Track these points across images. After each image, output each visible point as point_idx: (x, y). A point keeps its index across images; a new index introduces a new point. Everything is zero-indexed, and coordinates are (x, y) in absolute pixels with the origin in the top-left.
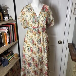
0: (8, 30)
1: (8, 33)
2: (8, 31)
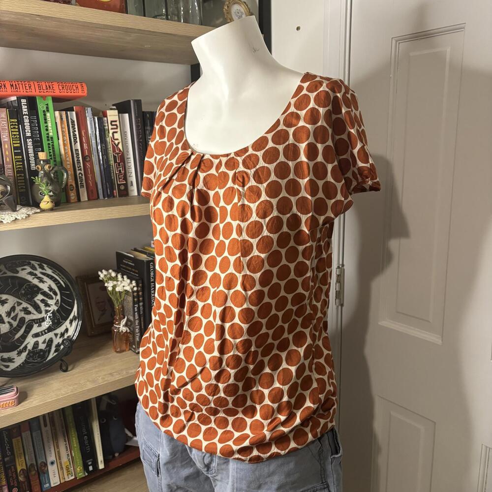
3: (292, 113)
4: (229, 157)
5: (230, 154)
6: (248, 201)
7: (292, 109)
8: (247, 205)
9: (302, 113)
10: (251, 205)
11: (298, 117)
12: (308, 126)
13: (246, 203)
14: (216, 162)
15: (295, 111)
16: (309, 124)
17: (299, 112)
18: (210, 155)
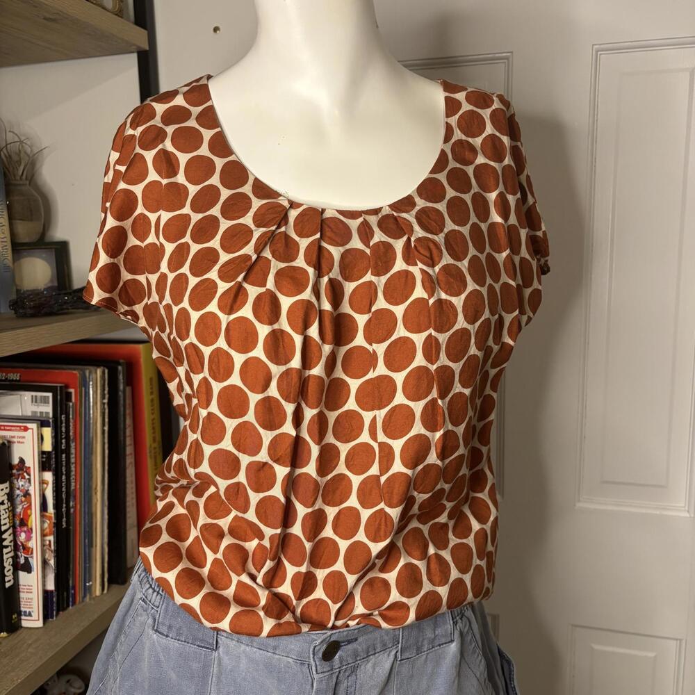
0: (48, 432)
1: (49, 476)
2: (48, 446)
3: (460, 142)
4: (380, 215)
5: (380, 209)
6: (446, 293)
7: (458, 135)
8: (446, 300)
9: (477, 142)
10: (454, 300)
11: (473, 149)
12: (492, 163)
13: (444, 296)
14: (354, 224)
15: (464, 138)
16: (494, 161)
17: (470, 140)
18: (337, 211)
